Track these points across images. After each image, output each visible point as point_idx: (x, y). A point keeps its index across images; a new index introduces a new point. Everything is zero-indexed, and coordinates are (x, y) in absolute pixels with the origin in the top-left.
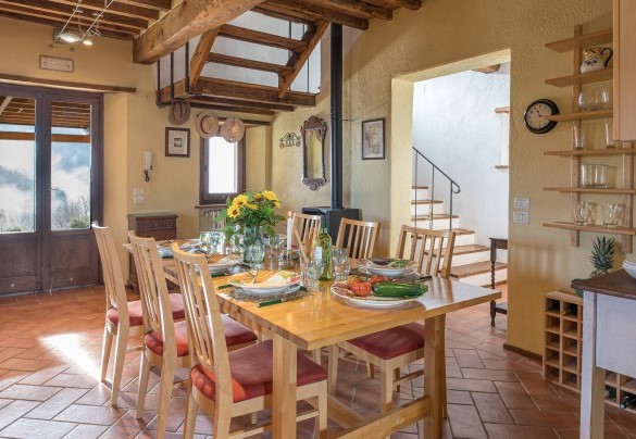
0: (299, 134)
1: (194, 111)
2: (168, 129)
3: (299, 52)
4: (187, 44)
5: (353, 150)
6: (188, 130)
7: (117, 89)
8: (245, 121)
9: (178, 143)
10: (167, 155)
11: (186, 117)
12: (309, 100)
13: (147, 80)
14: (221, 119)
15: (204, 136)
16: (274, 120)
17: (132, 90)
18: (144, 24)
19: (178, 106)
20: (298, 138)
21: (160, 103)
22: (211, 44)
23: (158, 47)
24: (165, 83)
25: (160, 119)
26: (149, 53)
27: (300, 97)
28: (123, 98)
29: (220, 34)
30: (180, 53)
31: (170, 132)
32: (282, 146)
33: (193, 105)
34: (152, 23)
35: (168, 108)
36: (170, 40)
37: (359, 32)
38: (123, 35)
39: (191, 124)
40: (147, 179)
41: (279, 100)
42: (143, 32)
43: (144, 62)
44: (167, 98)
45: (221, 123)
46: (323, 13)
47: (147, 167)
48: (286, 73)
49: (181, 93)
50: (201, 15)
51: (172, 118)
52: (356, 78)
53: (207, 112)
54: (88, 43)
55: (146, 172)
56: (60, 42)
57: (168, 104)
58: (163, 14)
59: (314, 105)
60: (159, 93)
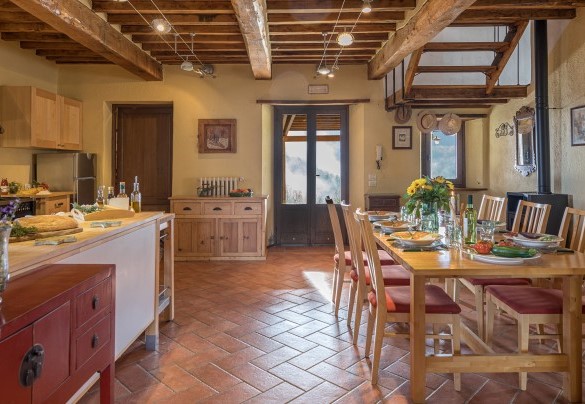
0: (512, 123)
1: (415, 112)
2: (394, 128)
3: (502, 51)
4: (403, 62)
5: (563, 137)
6: (411, 127)
7: (357, 101)
8: (461, 116)
9: (402, 138)
10: (394, 148)
11: (408, 117)
12: (520, 92)
13: (379, 91)
14: (438, 116)
15: (425, 131)
16: (490, 112)
17: (367, 101)
18: (373, 52)
19: (401, 109)
20: (512, 128)
21: (388, 109)
22: (418, 61)
23: (382, 68)
24: (390, 94)
25: (387, 120)
26: (377, 72)
27: (509, 91)
28: (361, 107)
29: (425, 51)
30: (398, 69)
31: (396, 130)
32: (498, 135)
33: (413, 107)
34: (378, 50)
35: (394, 111)
36: (389, 61)
37: (567, 22)
38: (360, 61)
39: (413, 122)
40: (379, 167)
41: (486, 95)
42: (373, 57)
43: (375, 79)
44: (391, 105)
45: (439, 119)
46: (520, 15)
47: (378, 158)
48: (492, 71)
49: (400, 100)
50: (406, 42)
51: (397, 118)
52: (564, 67)
53: (427, 111)
54: (331, 76)
55: (378, 162)
56: (319, 74)
57: (393, 108)
58: (384, 44)
59: (526, 95)
60: (387, 100)
